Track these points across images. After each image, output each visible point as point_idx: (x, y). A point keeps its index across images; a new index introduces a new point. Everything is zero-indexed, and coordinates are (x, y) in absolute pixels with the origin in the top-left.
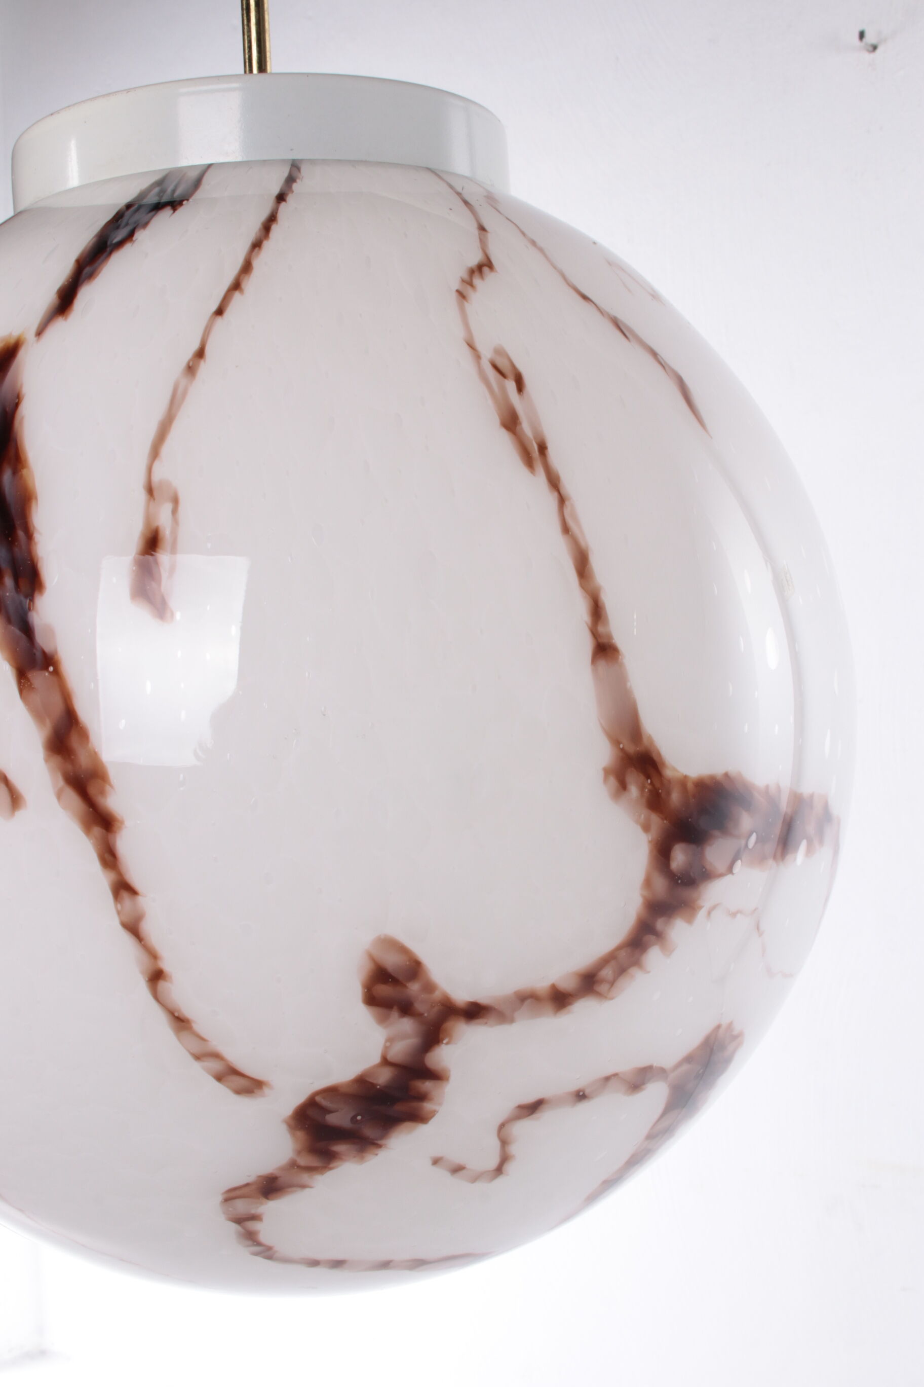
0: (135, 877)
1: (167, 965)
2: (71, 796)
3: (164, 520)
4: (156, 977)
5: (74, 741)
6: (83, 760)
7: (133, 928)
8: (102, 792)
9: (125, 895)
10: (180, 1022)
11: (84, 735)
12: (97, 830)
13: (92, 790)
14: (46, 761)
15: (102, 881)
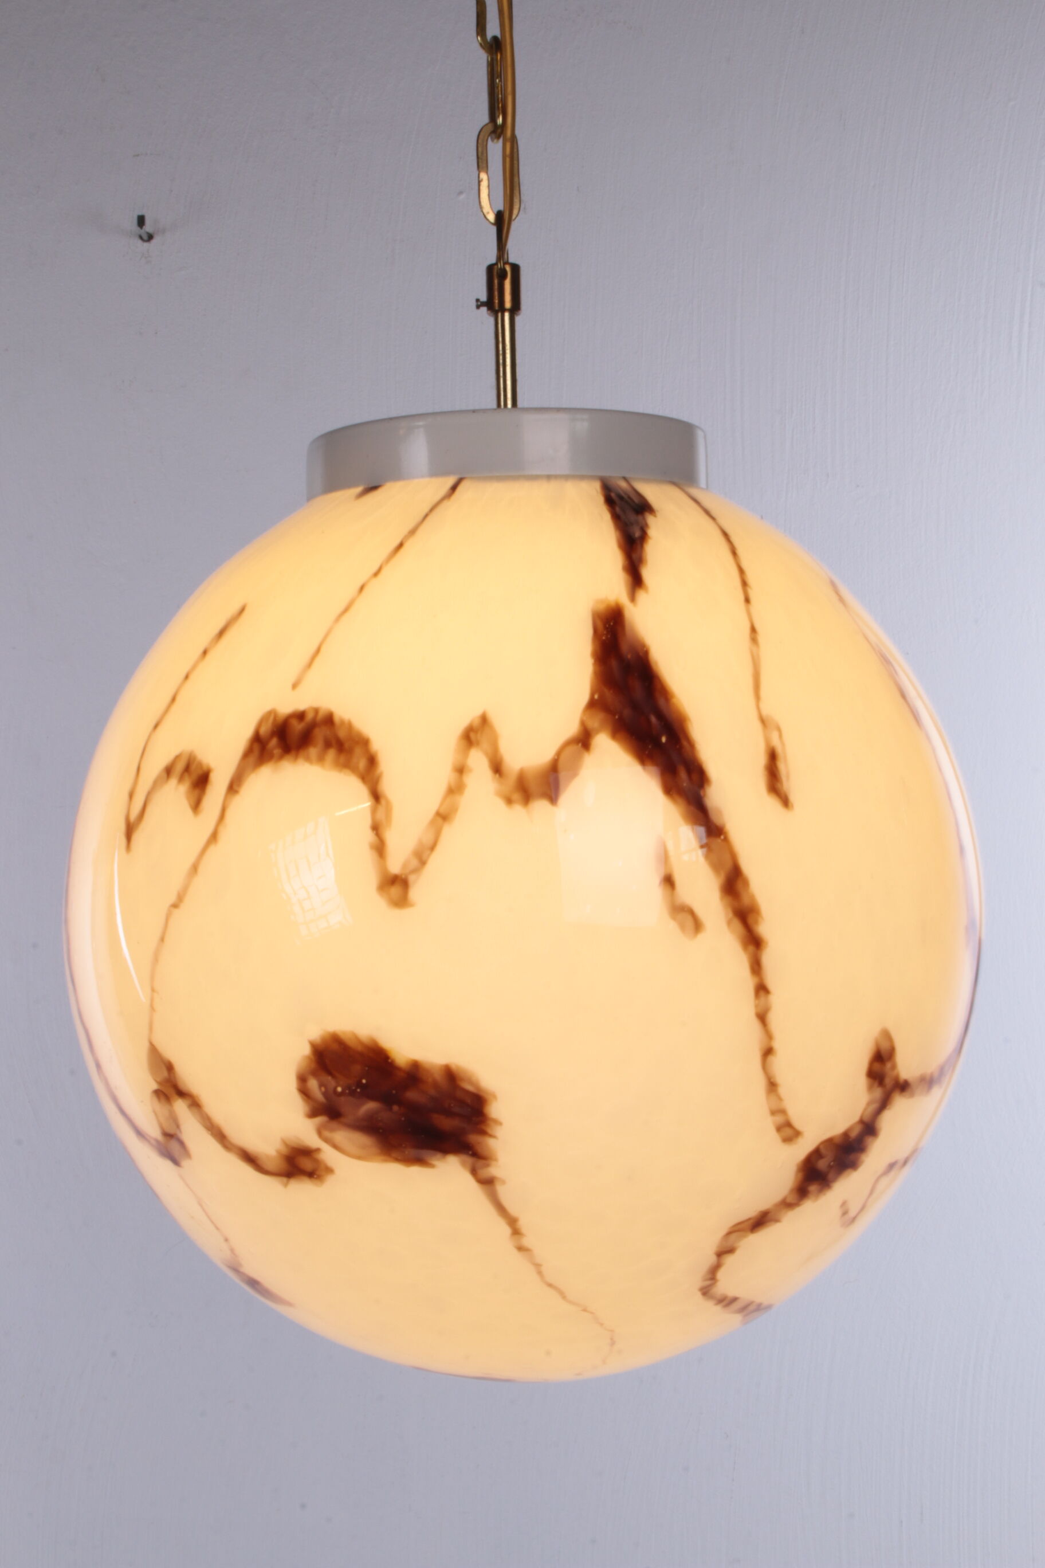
0: (771, 982)
1: (776, 1045)
2: (737, 924)
3: (776, 742)
4: (768, 1052)
5: (739, 885)
6: (746, 900)
7: (762, 1017)
8: (756, 922)
9: (762, 993)
10: (772, 1086)
11: (746, 883)
12: (751, 948)
13: (750, 920)
14: (722, 899)
15: (749, 983)
